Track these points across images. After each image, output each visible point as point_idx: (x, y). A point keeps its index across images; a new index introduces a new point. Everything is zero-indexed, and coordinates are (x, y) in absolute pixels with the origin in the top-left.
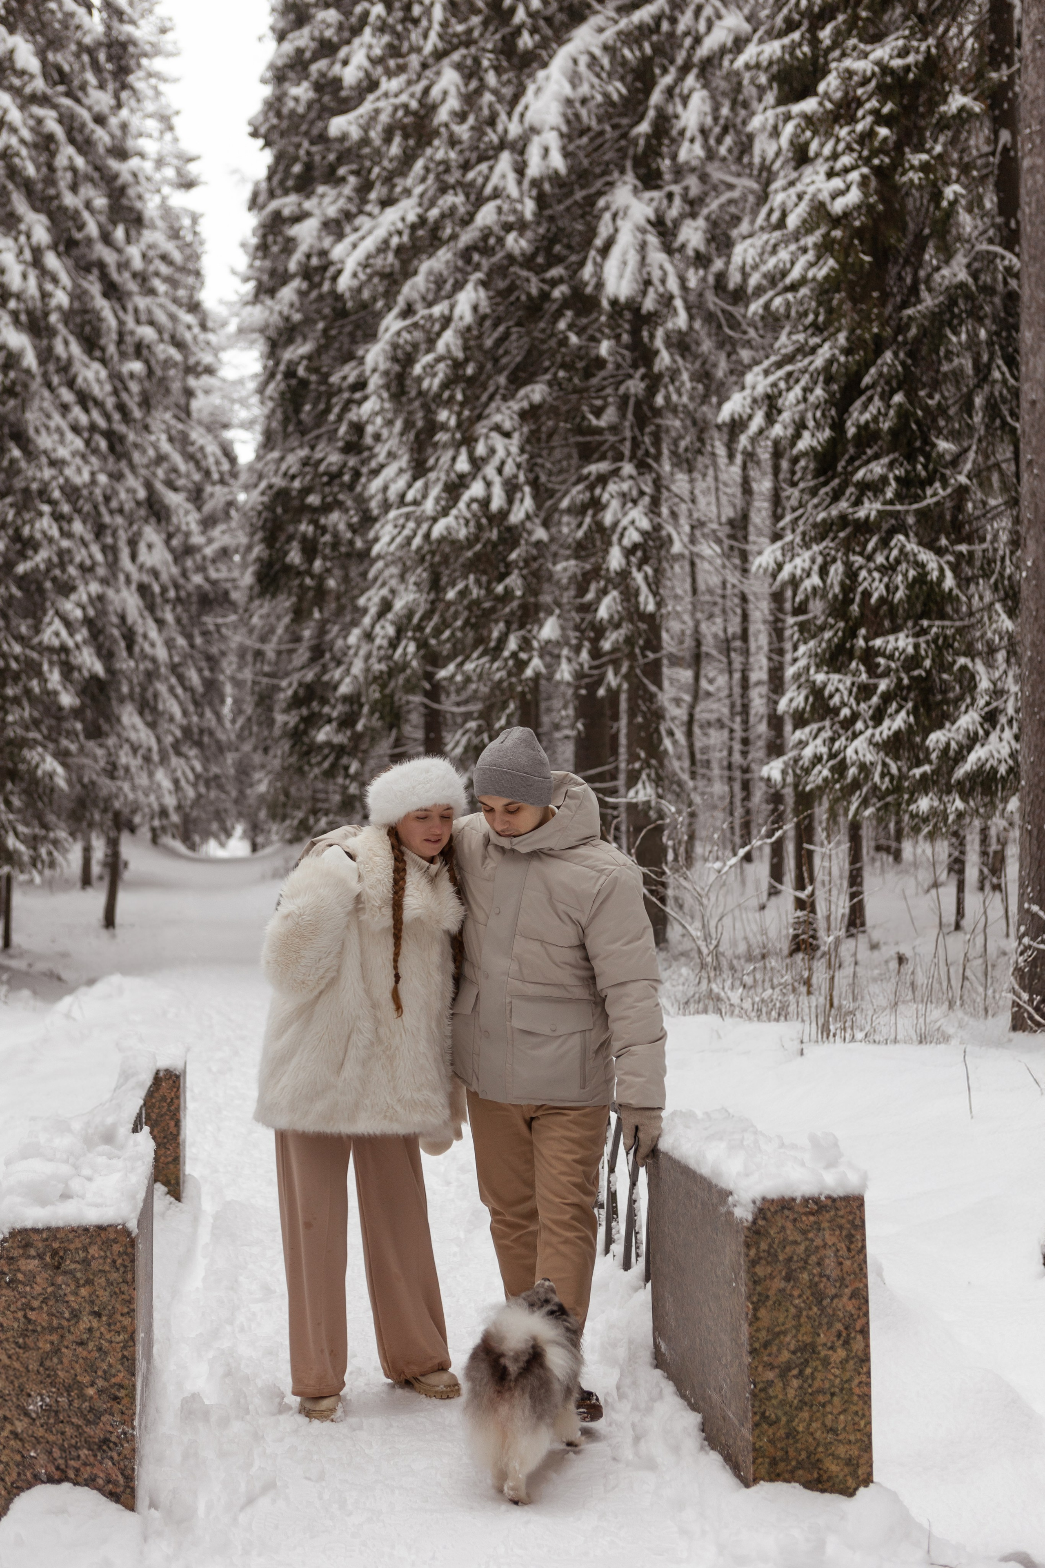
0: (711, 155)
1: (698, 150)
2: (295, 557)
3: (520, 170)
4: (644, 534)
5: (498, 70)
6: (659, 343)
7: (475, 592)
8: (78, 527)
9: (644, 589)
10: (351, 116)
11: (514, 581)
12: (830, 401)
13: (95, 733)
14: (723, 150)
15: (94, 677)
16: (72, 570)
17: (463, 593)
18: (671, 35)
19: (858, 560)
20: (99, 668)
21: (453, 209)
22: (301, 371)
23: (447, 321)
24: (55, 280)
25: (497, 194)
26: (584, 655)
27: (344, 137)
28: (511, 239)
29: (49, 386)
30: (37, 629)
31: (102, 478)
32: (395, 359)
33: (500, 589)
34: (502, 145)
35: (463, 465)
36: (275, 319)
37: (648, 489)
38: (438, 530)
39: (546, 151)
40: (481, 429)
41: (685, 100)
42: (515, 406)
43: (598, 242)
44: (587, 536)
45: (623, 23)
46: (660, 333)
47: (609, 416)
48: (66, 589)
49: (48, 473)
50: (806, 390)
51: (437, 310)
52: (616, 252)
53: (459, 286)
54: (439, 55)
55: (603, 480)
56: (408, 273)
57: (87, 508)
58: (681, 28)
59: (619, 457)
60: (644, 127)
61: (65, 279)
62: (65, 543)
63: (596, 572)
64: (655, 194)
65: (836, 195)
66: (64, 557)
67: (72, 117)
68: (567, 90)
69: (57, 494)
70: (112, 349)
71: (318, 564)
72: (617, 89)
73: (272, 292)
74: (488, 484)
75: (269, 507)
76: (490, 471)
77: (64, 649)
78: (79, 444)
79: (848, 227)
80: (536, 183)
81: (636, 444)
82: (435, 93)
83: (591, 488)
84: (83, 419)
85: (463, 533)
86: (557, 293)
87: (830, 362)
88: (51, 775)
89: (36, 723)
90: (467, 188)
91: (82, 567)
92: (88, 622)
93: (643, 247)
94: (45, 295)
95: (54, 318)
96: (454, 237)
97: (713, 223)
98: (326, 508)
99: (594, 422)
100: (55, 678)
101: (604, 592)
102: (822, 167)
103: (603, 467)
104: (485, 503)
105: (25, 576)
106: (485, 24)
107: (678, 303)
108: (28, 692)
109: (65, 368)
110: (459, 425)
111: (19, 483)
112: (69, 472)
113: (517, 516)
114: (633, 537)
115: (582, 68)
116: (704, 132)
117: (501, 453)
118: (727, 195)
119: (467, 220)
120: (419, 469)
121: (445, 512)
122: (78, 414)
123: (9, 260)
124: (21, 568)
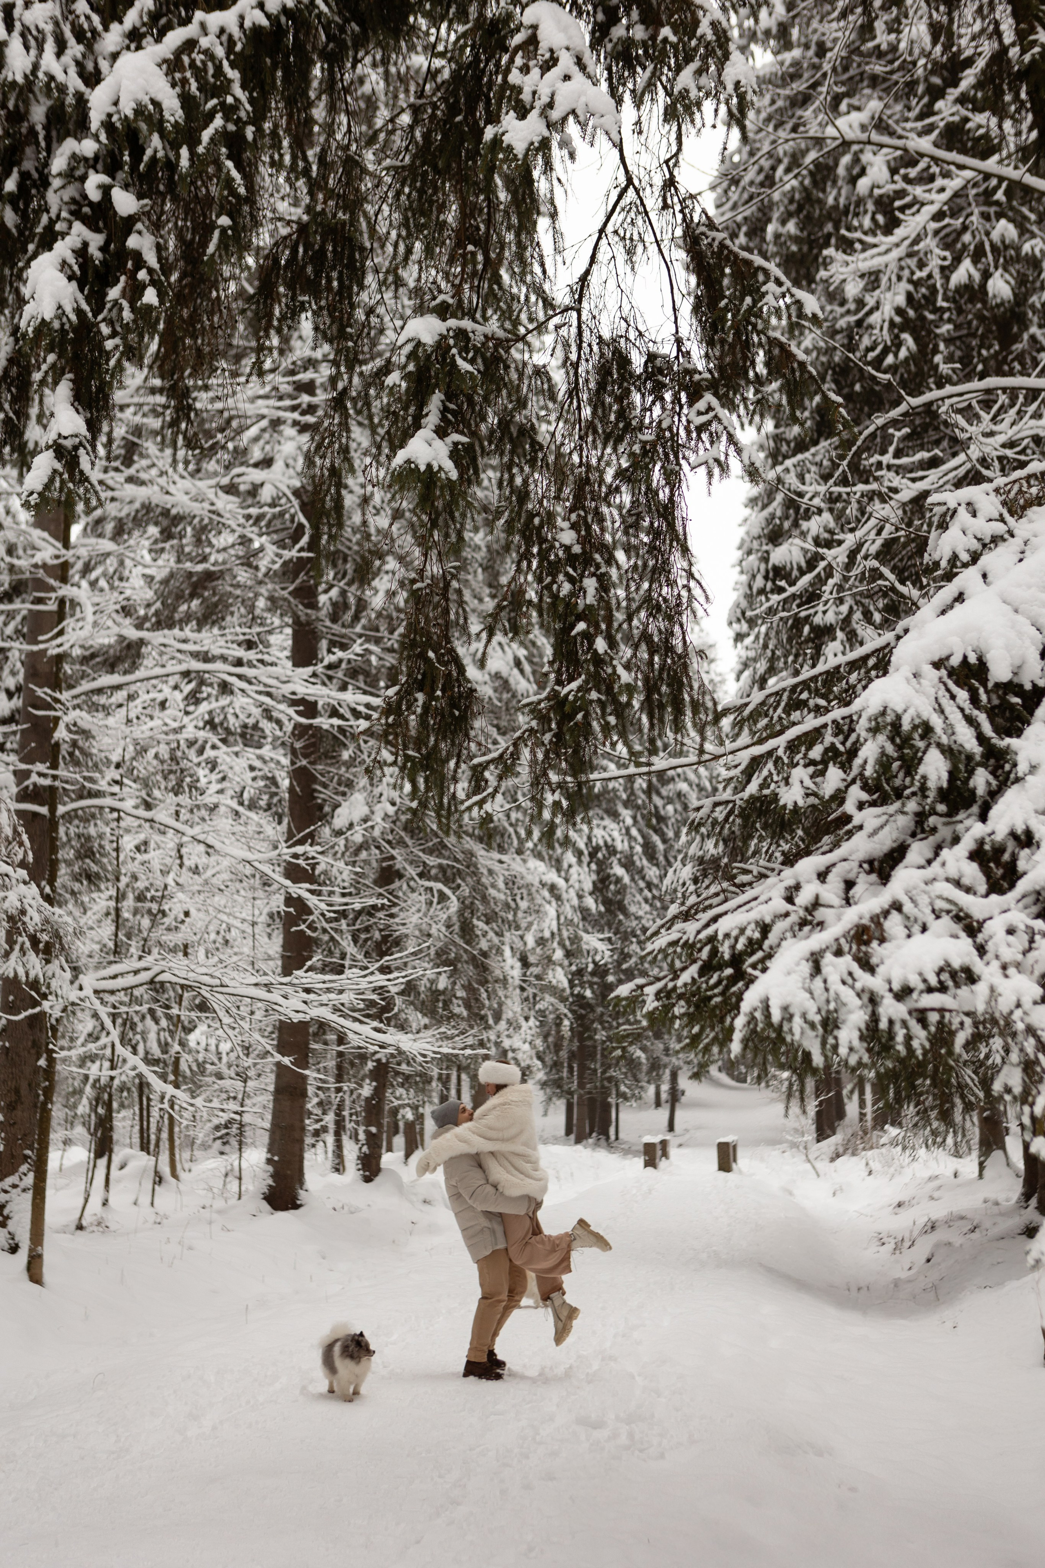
24: (635, 840)
29: (635, 884)
49: (634, 923)
61: (640, 837)
78: (647, 908)
84: (649, 895)
88: (639, 1057)
94: (631, 848)
95: (635, 857)
109: (641, 871)
112: (644, 921)
122: (646, 892)
123: (616, 834)
124: (624, 966)
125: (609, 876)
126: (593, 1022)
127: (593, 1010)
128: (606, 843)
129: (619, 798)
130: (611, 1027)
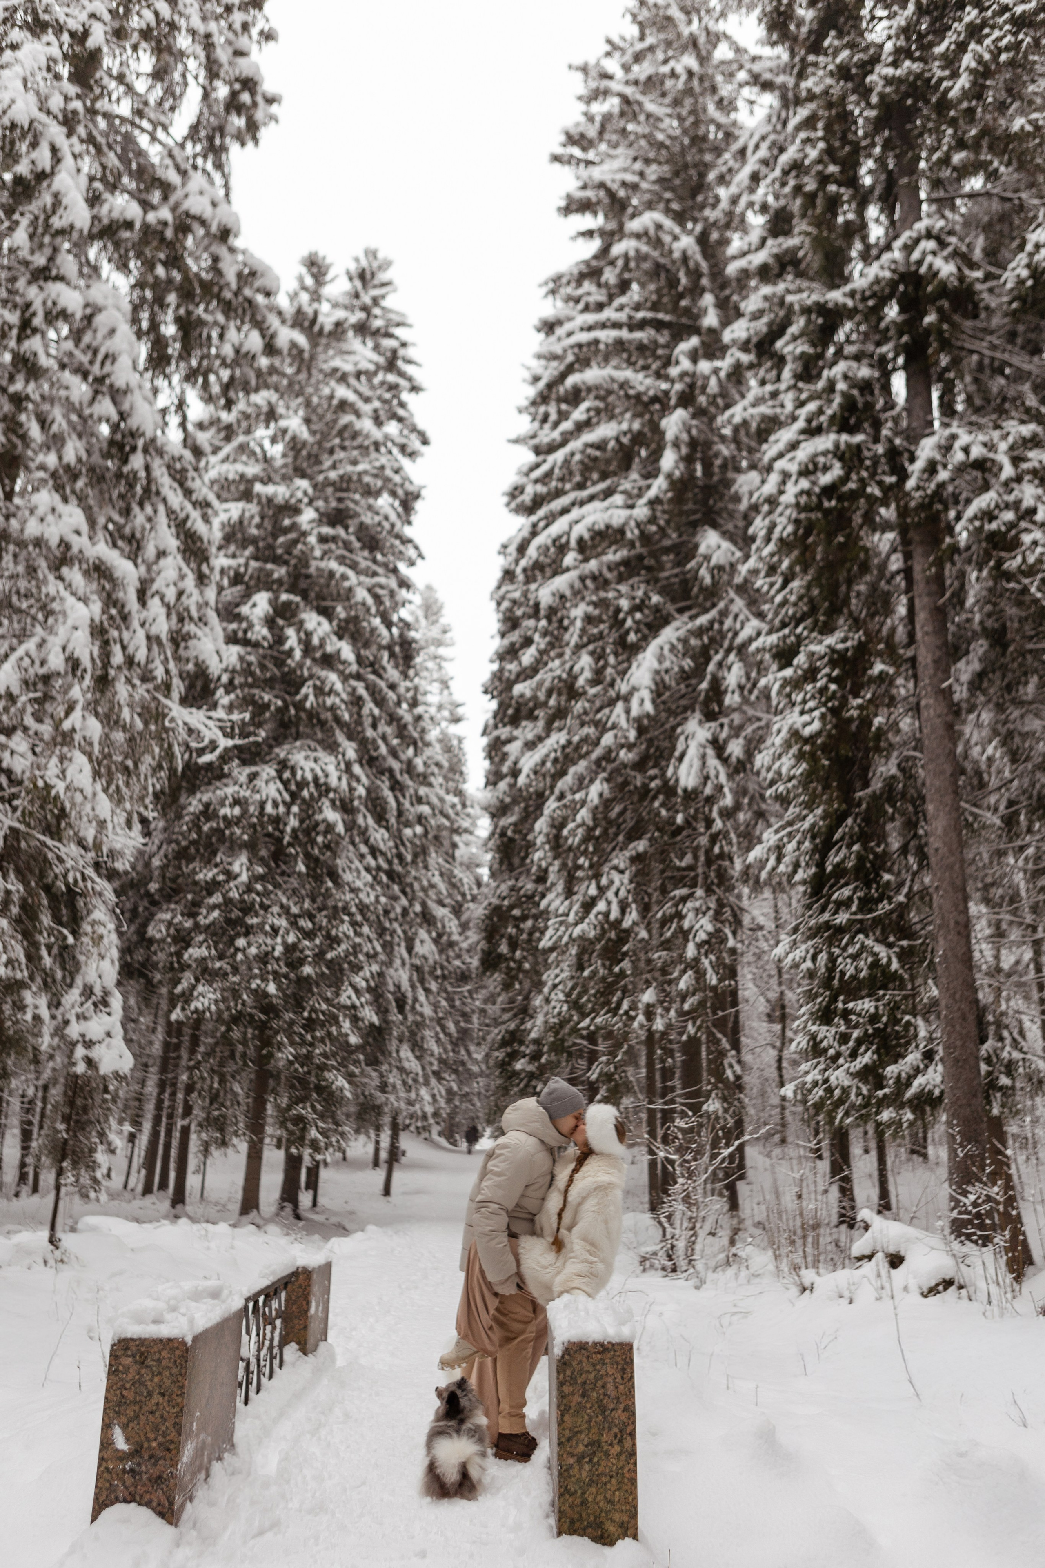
0: (745, 700)
1: (737, 698)
2: (504, 948)
3: (628, 711)
4: (709, 934)
5: (616, 654)
6: (715, 814)
7: (602, 972)
8: (366, 930)
9: (710, 971)
10: (528, 683)
11: (626, 964)
12: (814, 850)
13: (374, 1062)
14: (753, 698)
15: (372, 1025)
16: (361, 957)
17: (594, 973)
18: (720, 631)
19: (837, 951)
20: (375, 1020)
21: (587, 736)
22: (509, 833)
23: (583, 803)
24: (358, 780)
25: (614, 727)
26: (672, 1013)
27: (522, 696)
28: (622, 753)
29: (353, 843)
30: (337, 995)
31: (383, 900)
32: (553, 826)
33: (617, 969)
34: (618, 697)
35: (593, 891)
36: (494, 801)
37: (713, 905)
38: (577, 931)
39: (642, 701)
40: (605, 869)
41: (729, 669)
42: (627, 854)
43: (677, 754)
44: (674, 935)
45: (690, 626)
46: (715, 809)
47: (688, 860)
48: (357, 968)
49: (348, 896)
50: (800, 843)
51: (578, 796)
52: (686, 759)
53: (592, 781)
54: (579, 647)
55: (684, 900)
56: (563, 773)
57: (373, 917)
58: (726, 627)
59: (694, 885)
60: (704, 685)
61: (364, 779)
62: (358, 940)
63: (681, 958)
64: (713, 724)
65: (805, 725)
66: (356, 948)
67: (375, 685)
68: (656, 665)
69: (353, 909)
70: (393, 821)
71: (518, 954)
72: (688, 663)
73: (495, 784)
74: (609, 903)
75: (489, 917)
76: (610, 894)
77: (354, 1007)
78: (369, 878)
79: (813, 744)
80: (638, 720)
81: (706, 877)
82: (577, 669)
83: (676, 905)
84: (373, 863)
85: (592, 934)
86: (653, 785)
87: (813, 826)
88: (341, 1089)
89: (334, 1055)
90: (596, 724)
91: (368, 955)
92: (369, 990)
93: (703, 757)
94: (351, 789)
95: (356, 803)
96: (588, 753)
97: (749, 741)
98: (524, 918)
99: (678, 863)
100: (346, 1025)
101: (684, 972)
102: (797, 709)
103: (684, 891)
104: (607, 914)
105: (332, 961)
106: (611, 628)
107: (726, 790)
108: (329, 1034)
109: (364, 832)
110: (591, 866)
111: (330, 903)
112: (362, 896)
113: (627, 923)
114: (702, 936)
115: (666, 651)
116: (741, 688)
117: (617, 883)
118: (757, 725)
119: (597, 743)
120: (569, 893)
121: (581, 920)
122: (370, 860)
123: (331, 769)
124: (329, 956)
125: (317, 824)
126: (277, 1032)
127: (278, 1016)
128: (316, 779)
129: (337, 720)
130: (304, 1042)
